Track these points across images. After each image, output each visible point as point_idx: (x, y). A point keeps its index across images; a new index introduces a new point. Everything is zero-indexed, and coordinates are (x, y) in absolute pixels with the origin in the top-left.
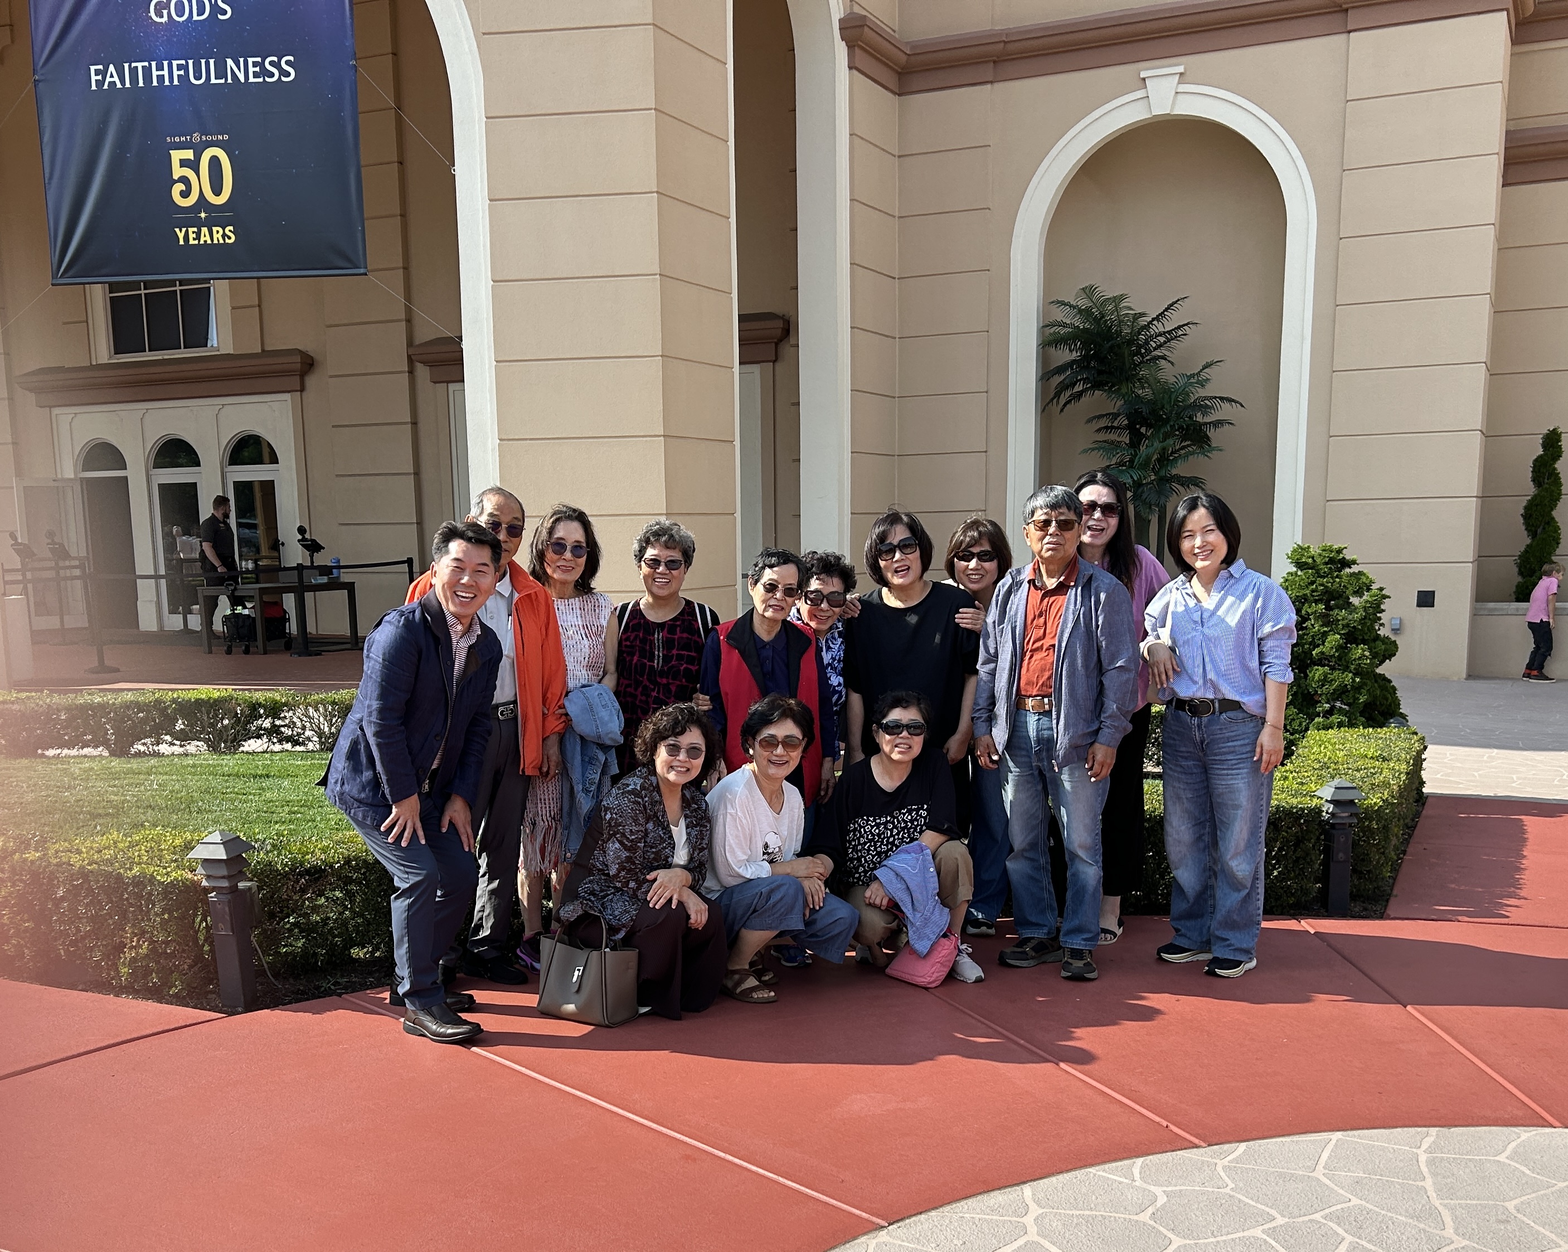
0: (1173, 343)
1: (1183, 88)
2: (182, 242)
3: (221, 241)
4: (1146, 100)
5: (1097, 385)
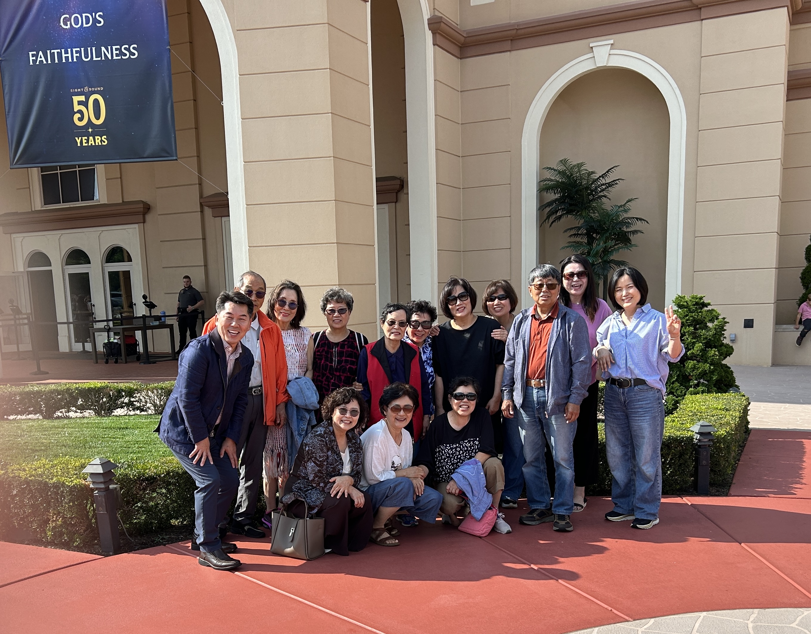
0: (609, 188)
1: (613, 52)
2: (79, 145)
3: (100, 144)
4: (593, 58)
5: (569, 212)
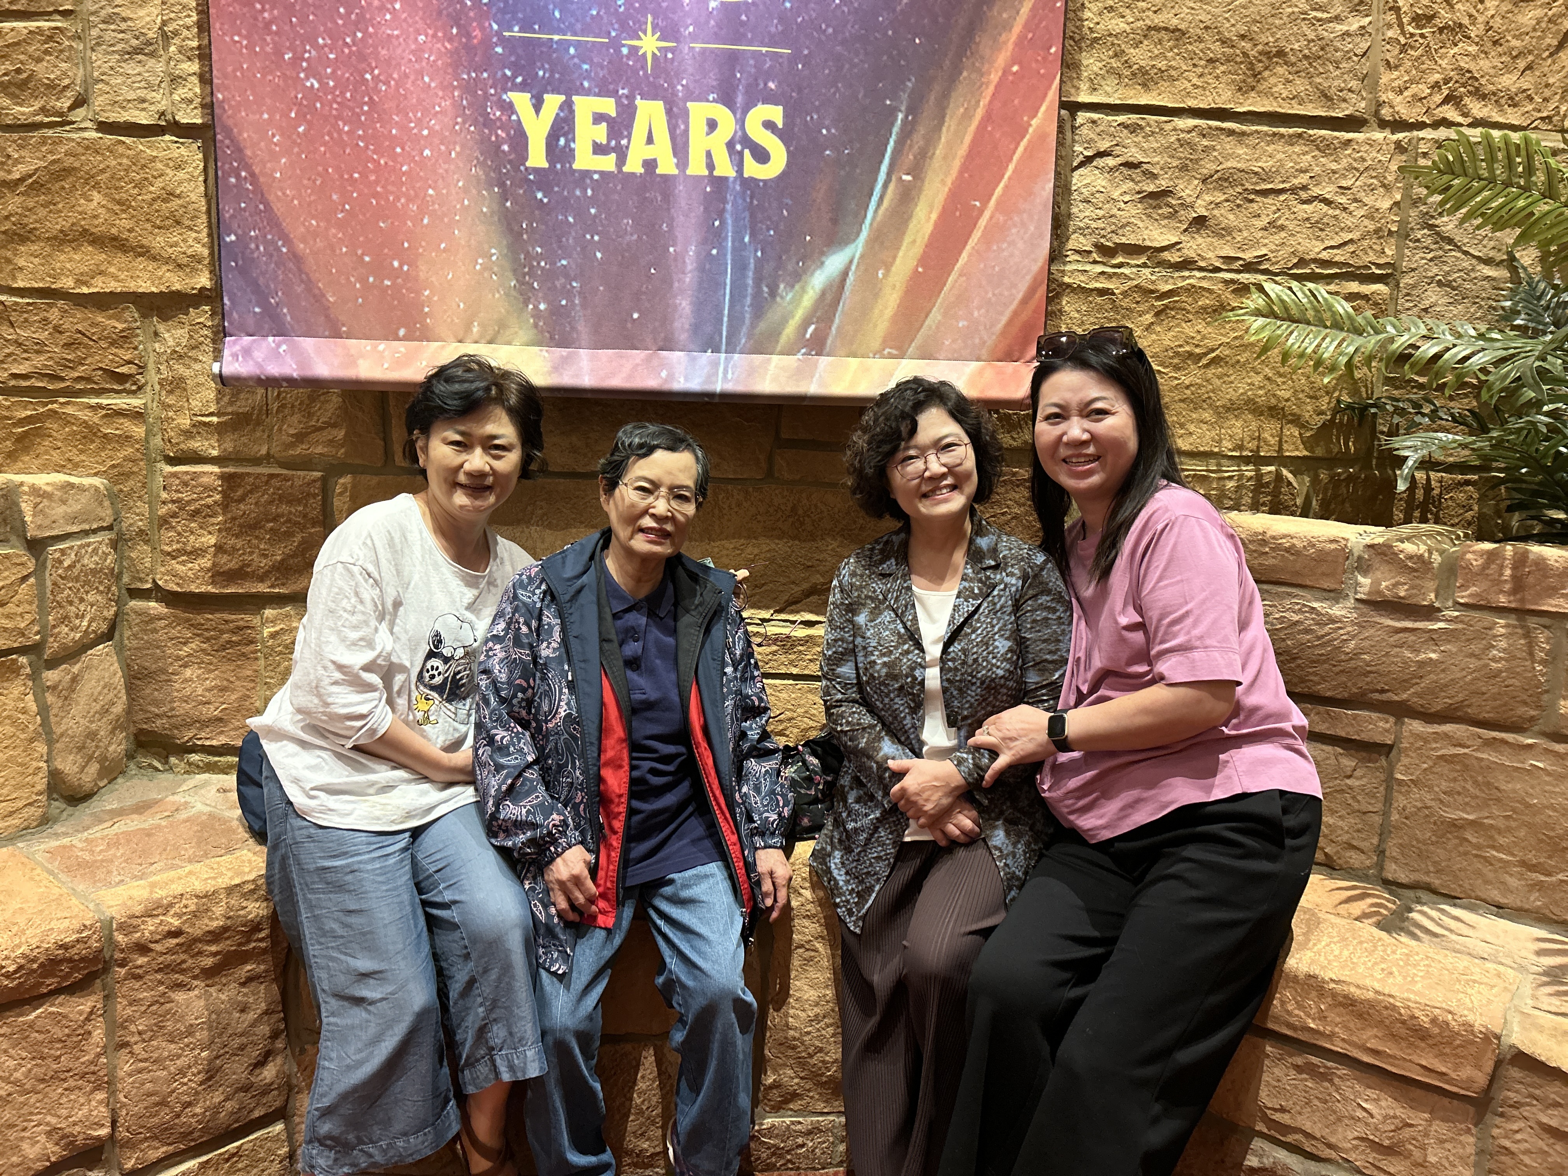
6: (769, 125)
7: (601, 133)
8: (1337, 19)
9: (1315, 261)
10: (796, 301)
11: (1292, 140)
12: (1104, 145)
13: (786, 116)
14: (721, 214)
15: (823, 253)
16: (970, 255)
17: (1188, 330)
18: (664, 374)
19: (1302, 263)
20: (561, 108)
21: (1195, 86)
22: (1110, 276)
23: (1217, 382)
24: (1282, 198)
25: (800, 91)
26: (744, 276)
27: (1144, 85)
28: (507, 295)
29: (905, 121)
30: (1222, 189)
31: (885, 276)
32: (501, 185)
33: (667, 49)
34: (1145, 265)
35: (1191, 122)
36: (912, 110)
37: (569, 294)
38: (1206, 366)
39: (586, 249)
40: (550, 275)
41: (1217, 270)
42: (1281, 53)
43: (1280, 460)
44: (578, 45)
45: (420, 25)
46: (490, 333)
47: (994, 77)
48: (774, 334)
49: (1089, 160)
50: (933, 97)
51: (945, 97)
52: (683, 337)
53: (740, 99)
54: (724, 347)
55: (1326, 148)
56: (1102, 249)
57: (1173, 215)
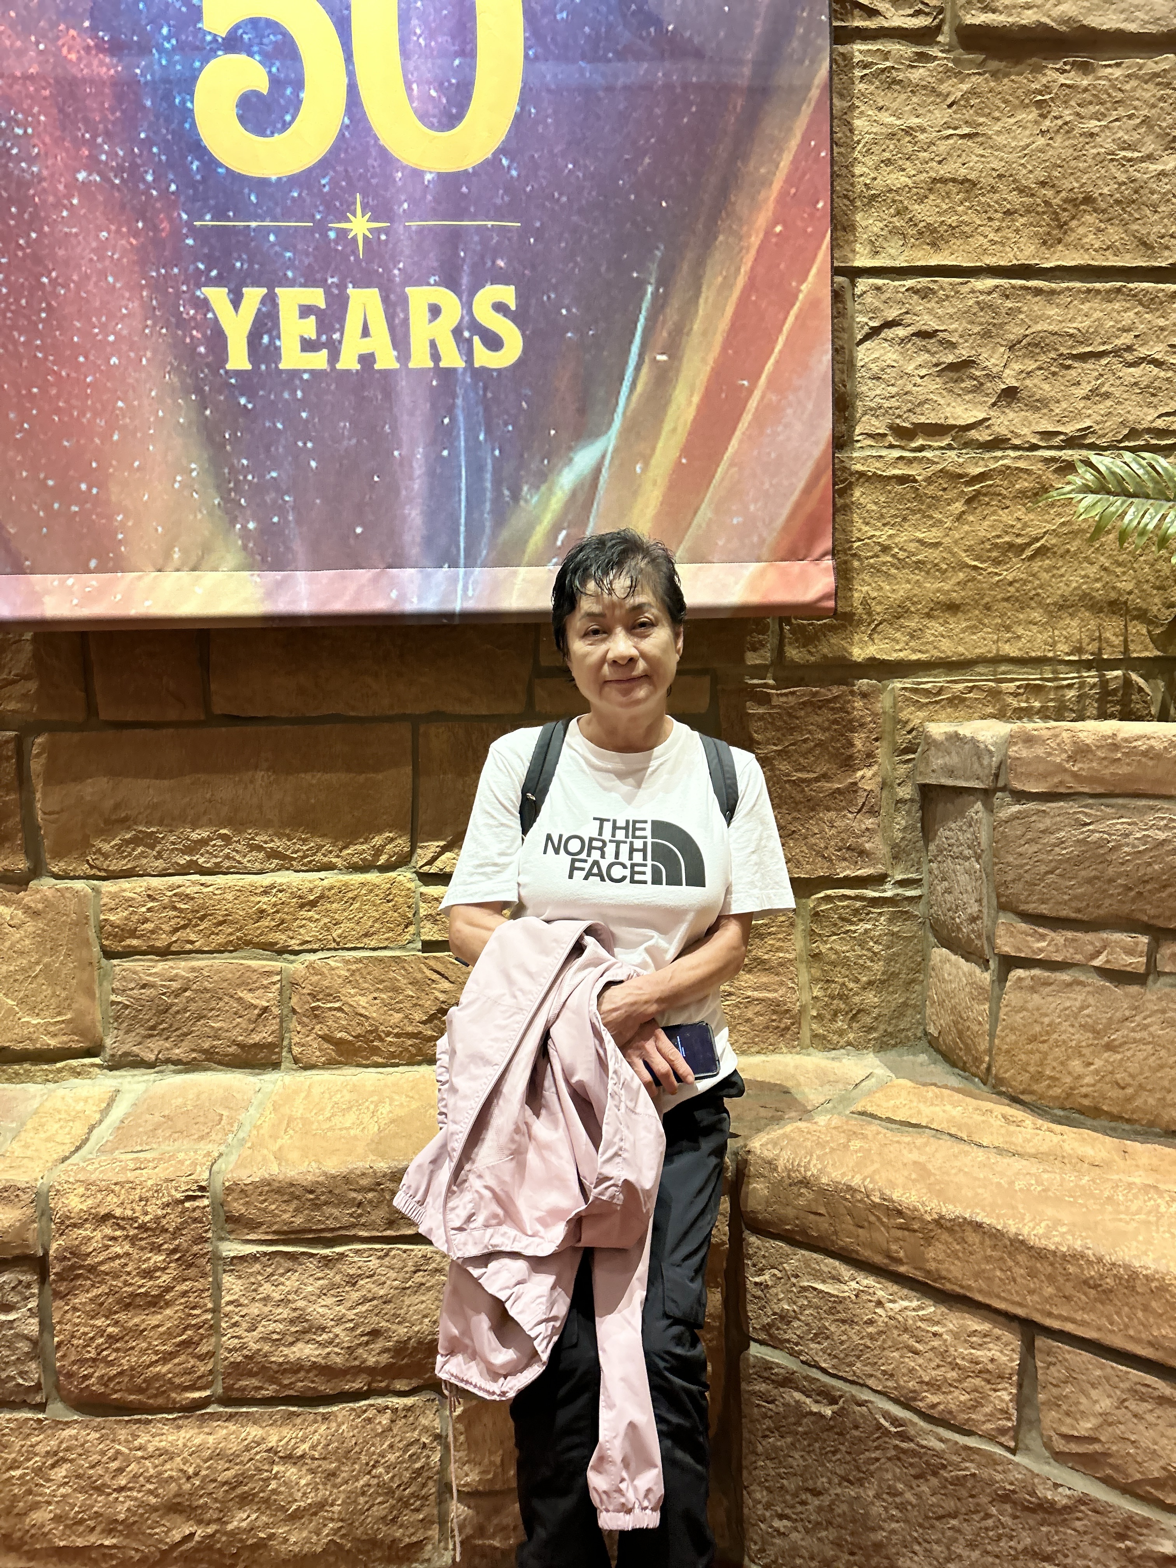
6: (500, 307)
7: (309, 328)
8: (1150, 158)
9: (1149, 431)
10: (544, 503)
11: (1109, 296)
12: (892, 314)
13: (519, 296)
14: (450, 411)
15: (570, 449)
16: (741, 442)
17: (1006, 517)
18: (394, 594)
19: (1134, 433)
20: (263, 302)
21: (993, 242)
22: (910, 461)
23: (1045, 576)
24: (1104, 361)
25: (533, 267)
26: (481, 480)
27: (933, 244)
28: (211, 514)
29: (655, 294)
30: (1033, 356)
31: (645, 470)
32: (199, 391)
33: (378, 231)
34: (950, 447)
35: (990, 282)
36: (663, 281)
37: (281, 510)
38: (1031, 558)
39: (298, 457)
40: (259, 489)
41: (1034, 447)
42: (1088, 200)
43: (1127, 662)
44: (277, 231)
45: (101, 220)
46: (194, 559)
47: (755, 241)
48: (521, 542)
49: (874, 332)
50: (685, 267)
51: (700, 263)
52: (414, 551)
53: (465, 280)
54: (462, 561)
55: (1150, 303)
56: (899, 432)
57: (978, 388)
